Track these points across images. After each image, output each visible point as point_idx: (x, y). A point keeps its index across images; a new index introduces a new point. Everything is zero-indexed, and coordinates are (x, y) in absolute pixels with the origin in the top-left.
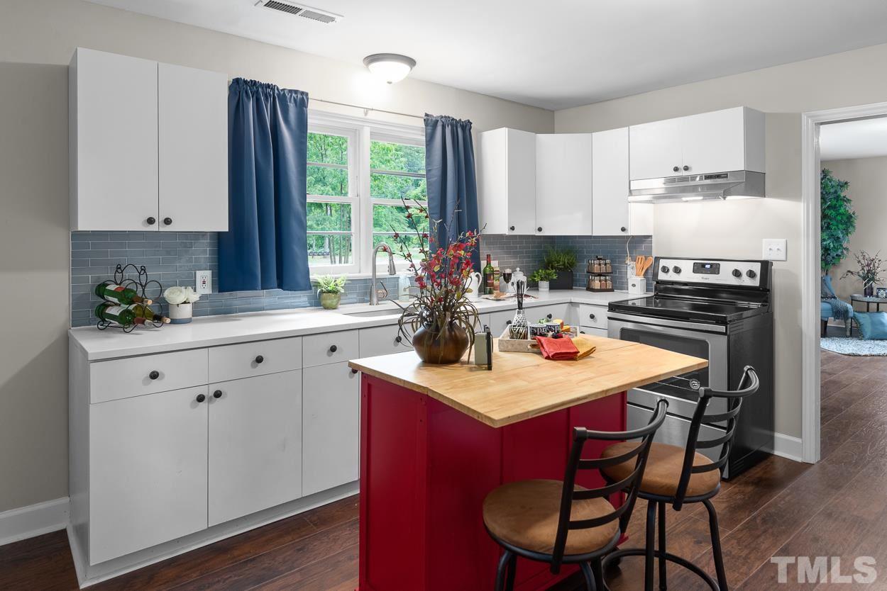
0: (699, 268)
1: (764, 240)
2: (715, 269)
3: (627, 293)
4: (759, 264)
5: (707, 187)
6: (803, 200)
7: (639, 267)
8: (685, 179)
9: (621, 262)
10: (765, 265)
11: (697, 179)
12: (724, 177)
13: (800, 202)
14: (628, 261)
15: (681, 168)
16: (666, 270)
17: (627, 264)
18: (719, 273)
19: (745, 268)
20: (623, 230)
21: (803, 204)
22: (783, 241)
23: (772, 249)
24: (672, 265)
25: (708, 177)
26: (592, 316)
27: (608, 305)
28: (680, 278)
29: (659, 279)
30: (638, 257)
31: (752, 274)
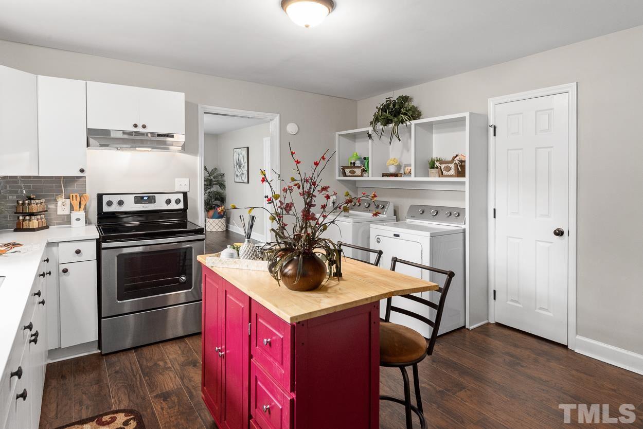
0: (139, 200)
1: (176, 179)
2: (151, 200)
3: (71, 227)
4: (182, 194)
5: (159, 142)
6: (199, 155)
7: (76, 203)
8: (142, 134)
9: (49, 201)
10: (185, 194)
11: (149, 135)
12: (171, 137)
13: (197, 156)
14: (60, 199)
15: (140, 125)
16: (110, 203)
17: (57, 202)
18: (155, 202)
19: (173, 198)
20: (82, 171)
21: (198, 158)
22: (188, 179)
23: (182, 184)
24: (115, 199)
25: (159, 135)
26: (78, 252)
27: (98, 237)
28: (124, 208)
29: (104, 211)
30: (71, 195)
31: (178, 201)
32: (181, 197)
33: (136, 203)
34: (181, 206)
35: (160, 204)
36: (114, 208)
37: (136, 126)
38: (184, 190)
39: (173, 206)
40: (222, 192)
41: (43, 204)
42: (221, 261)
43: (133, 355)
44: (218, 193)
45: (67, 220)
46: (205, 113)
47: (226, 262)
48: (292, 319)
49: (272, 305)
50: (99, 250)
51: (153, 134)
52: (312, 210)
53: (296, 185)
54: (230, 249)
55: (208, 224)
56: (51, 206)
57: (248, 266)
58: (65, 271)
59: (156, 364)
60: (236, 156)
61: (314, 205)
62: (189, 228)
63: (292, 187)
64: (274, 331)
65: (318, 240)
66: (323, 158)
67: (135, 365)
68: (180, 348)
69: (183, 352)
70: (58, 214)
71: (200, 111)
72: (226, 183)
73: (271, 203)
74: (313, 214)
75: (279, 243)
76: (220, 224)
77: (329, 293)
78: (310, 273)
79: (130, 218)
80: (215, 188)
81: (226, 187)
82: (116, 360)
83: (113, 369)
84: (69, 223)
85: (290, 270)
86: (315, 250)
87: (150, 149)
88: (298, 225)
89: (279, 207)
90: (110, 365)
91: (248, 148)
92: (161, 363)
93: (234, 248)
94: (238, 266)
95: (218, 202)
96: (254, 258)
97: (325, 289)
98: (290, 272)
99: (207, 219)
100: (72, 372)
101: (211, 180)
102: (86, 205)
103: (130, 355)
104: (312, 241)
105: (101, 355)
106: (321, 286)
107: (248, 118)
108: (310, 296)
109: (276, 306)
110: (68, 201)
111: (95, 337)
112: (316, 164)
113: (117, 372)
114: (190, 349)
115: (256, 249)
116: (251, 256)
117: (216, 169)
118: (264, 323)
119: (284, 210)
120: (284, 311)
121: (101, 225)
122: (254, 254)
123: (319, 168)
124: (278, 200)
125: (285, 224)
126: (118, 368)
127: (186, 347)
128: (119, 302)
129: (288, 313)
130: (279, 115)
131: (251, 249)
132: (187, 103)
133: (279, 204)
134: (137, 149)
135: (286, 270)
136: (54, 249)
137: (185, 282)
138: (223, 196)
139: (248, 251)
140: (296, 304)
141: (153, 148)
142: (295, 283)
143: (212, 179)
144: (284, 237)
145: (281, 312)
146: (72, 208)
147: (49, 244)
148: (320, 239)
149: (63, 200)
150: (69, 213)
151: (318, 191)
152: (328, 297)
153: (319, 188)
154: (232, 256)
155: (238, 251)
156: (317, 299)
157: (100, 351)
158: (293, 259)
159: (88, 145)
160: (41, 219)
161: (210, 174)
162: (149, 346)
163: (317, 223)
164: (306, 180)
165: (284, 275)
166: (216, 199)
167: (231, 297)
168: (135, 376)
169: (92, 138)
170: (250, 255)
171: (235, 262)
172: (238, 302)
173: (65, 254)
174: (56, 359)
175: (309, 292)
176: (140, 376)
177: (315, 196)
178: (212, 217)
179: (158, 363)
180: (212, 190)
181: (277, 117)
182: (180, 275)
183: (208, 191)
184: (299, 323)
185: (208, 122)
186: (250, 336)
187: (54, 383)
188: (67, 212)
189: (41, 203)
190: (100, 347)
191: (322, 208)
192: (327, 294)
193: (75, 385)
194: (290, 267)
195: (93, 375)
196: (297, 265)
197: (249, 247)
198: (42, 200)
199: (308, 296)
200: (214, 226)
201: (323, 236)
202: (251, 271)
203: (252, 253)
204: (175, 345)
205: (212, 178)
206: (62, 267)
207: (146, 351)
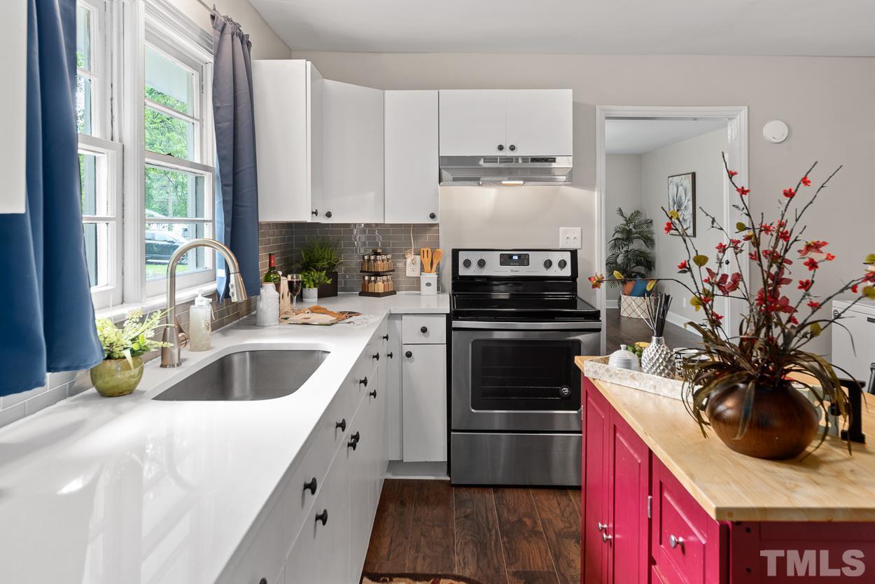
0: (506, 260)
1: (561, 228)
2: (524, 260)
3: (420, 294)
4: (569, 253)
5: (533, 170)
6: (596, 189)
7: (427, 261)
8: (508, 160)
9: (398, 257)
10: (574, 254)
11: (520, 161)
12: (551, 161)
13: (594, 191)
14: (409, 255)
15: (507, 146)
16: (467, 264)
17: (406, 258)
18: (528, 265)
19: (556, 258)
20: (433, 216)
21: (596, 193)
22: (579, 229)
23: (569, 237)
24: (475, 258)
25: (535, 160)
26: (424, 330)
27: (449, 312)
28: (485, 272)
29: (460, 274)
30: (422, 249)
31: (562, 264)
32: (567, 257)
33: (502, 264)
34: (567, 272)
35: (535, 268)
36: (473, 271)
37: (501, 148)
38: (573, 247)
39: (555, 271)
40: (648, 250)
41: (390, 261)
42: (608, 370)
43: (491, 497)
44: (641, 253)
45: (415, 285)
46: (607, 118)
47: (616, 374)
48: (719, 511)
49: (683, 473)
50: (450, 329)
51: (525, 159)
52: (783, 291)
53: (748, 238)
54: (626, 352)
55: (624, 305)
56: (400, 265)
57: (655, 387)
58: (409, 355)
59: (520, 521)
60: (673, 189)
61: (788, 281)
62: (581, 308)
63: (739, 242)
64: (690, 525)
65: (795, 355)
66: (805, 181)
67: (492, 514)
68: (559, 504)
69: (562, 513)
70: (407, 275)
71: (599, 115)
72: (655, 237)
73: (685, 272)
74: (786, 300)
75: (709, 352)
76: (644, 306)
77: (820, 474)
78: (777, 423)
79: (502, 286)
80: (637, 245)
81: (656, 243)
82: (468, 498)
83: (463, 510)
84: (419, 289)
85: (729, 408)
86: (791, 375)
87: (522, 182)
88: (752, 319)
89: (706, 281)
90: (461, 504)
91: (694, 175)
92: (528, 522)
93: (634, 351)
94: (637, 384)
95: (641, 269)
96: (668, 374)
97: (812, 463)
98: (729, 413)
99: (623, 297)
100: (413, 500)
101: (629, 232)
102: (439, 264)
103: (487, 495)
104: (781, 356)
105: (448, 484)
106: (803, 454)
107: (695, 119)
108: (773, 472)
109: (692, 476)
110: (418, 258)
111: (441, 456)
112: (790, 194)
113: (466, 517)
114: (575, 510)
115: (673, 358)
116: (664, 370)
117: (638, 213)
118: (673, 503)
119: (716, 287)
120: (705, 490)
121: (456, 295)
122: (669, 367)
123: (798, 202)
124: (703, 268)
125: (717, 315)
126: (469, 511)
127: (568, 506)
128: (473, 410)
129: (713, 498)
130: (746, 108)
131: (663, 356)
132: (576, 105)
133: (706, 275)
134: (503, 182)
135: (721, 408)
136: (398, 322)
137: (569, 397)
138: (649, 259)
139: (658, 359)
140: (735, 482)
141: (526, 180)
142: (738, 438)
143: (630, 230)
144: (717, 340)
145: (699, 491)
146: (422, 270)
147: (392, 316)
148: (801, 353)
149: (413, 257)
150: (418, 275)
151: (799, 251)
152: (817, 483)
153: (801, 245)
154: (627, 364)
155: (640, 356)
156: (787, 481)
157: (449, 479)
158: (737, 387)
159: (440, 181)
160: (388, 280)
161: (628, 221)
162: (515, 490)
163: (791, 319)
164: (765, 227)
165: (716, 418)
166: (638, 263)
167: (622, 439)
168: (490, 530)
169: (444, 169)
170: (662, 368)
171: (633, 377)
172: (632, 452)
173: (408, 330)
174: (397, 475)
175: (771, 462)
176: (497, 531)
177: (790, 262)
178: (631, 294)
179: (524, 520)
180: (631, 247)
181: (743, 111)
182: (562, 385)
183: (625, 249)
184: (739, 523)
185: (614, 135)
186: (650, 521)
187: (392, 508)
188: (416, 273)
189: (388, 260)
190: (449, 473)
191: (800, 288)
192: (814, 476)
193: (414, 520)
194: (730, 403)
195: (438, 512)
196: (741, 401)
197: (660, 352)
198: (389, 256)
199: (767, 471)
200: (635, 308)
201: (809, 347)
202: (661, 397)
203: (664, 364)
204: (551, 497)
205: (631, 227)
206: (407, 349)
207: (510, 495)
